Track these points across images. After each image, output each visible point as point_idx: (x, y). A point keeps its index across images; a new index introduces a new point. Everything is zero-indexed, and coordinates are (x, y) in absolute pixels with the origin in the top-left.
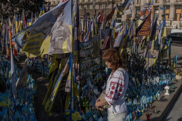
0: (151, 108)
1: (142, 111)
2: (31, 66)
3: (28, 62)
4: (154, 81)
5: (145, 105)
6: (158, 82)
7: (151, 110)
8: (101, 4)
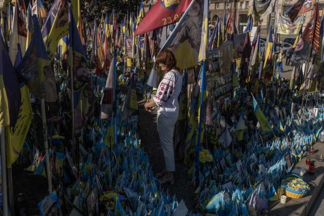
0: (312, 152)
1: (299, 156)
2: (127, 84)
3: (123, 80)
4: (310, 114)
5: (302, 147)
6: (316, 115)
7: (312, 156)
8: (218, 3)
